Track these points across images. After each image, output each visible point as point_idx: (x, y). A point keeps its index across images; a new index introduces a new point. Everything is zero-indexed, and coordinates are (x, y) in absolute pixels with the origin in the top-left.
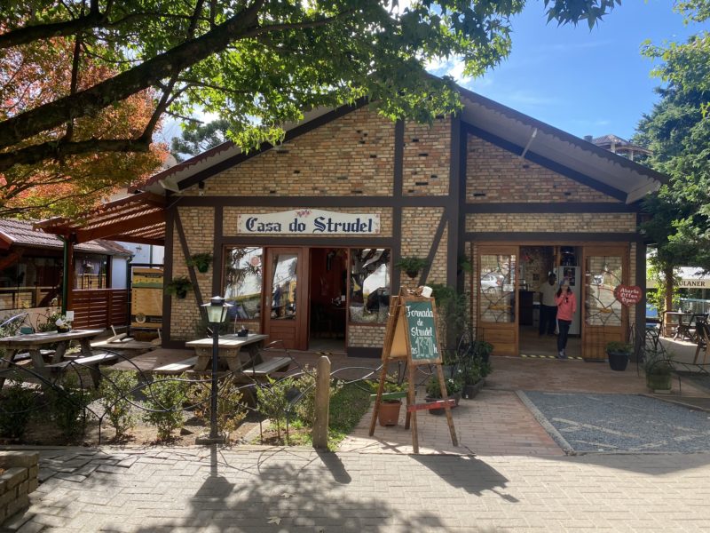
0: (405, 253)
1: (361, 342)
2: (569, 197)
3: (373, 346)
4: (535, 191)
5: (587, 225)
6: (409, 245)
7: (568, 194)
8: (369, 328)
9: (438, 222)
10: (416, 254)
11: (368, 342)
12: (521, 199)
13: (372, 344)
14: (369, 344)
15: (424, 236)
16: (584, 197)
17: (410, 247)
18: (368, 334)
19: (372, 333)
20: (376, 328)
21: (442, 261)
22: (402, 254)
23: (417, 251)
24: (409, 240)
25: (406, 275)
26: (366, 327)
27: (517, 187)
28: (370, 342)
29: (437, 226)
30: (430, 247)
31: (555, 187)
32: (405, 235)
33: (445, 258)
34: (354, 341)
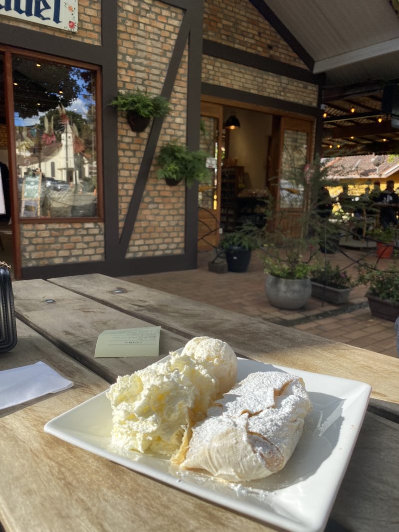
0: (124, 82)
1: (48, 254)
2: (272, 52)
3: (73, 260)
4: (242, 34)
5: (283, 91)
6: (130, 68)
7: (270, 47)
8: (62, 226)
9: (175, 37)
10: (142, 88)
11: (62, 253)
12: (228, 40)
13: (70, 256)
14: (65, 258)
15: (154, 57)
16: (283, 56)
17: (131, 73)
18: (61, 239)
19: (69, 236)
20: (77, 226)
21: (179, 108)
22: (120, 84)
23: (143, 84)
24: (129, 59)
25: (126, 126)
26: (57, 226)
27: (225, 22)
28: (66, 253)
29: (173, 43)
30: (163, 79)
31: (259, 34)
32: (124, 47)
33: (184, 102)
34: (34, 256)
